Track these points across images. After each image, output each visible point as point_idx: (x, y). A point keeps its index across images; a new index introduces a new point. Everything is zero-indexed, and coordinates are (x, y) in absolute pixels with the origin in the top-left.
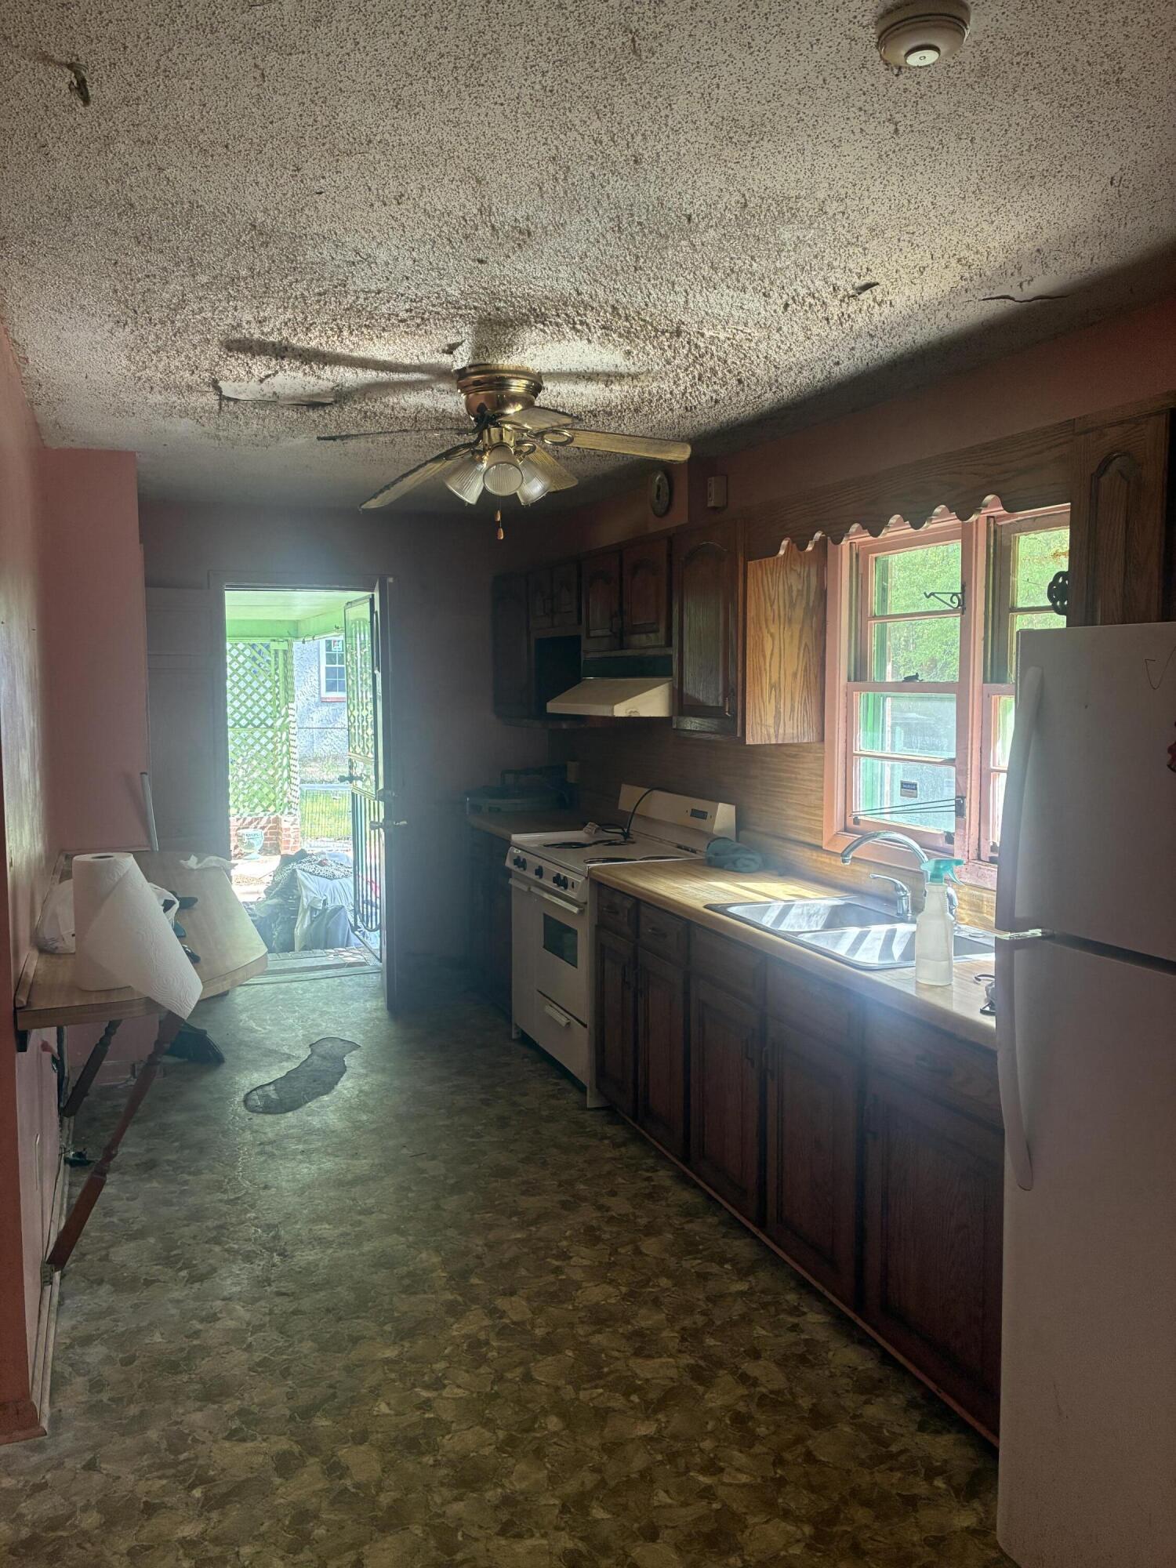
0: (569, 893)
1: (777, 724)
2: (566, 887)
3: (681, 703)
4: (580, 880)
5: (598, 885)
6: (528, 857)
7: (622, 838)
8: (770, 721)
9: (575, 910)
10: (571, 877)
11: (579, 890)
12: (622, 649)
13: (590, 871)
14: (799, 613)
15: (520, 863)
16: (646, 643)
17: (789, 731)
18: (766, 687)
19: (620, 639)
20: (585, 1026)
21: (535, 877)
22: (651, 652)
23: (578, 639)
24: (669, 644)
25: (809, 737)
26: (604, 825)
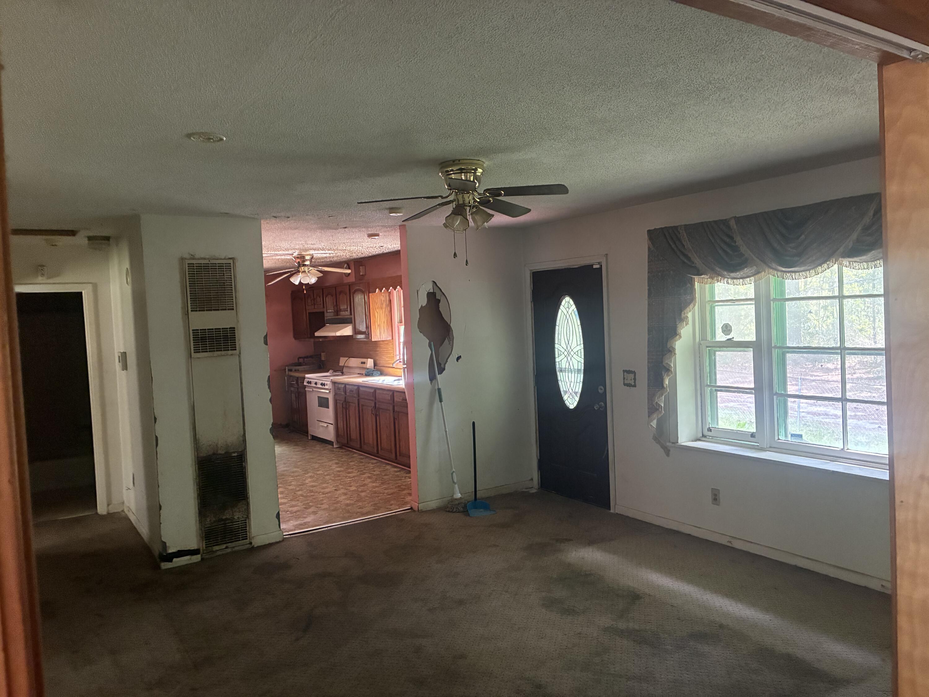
0: (326, 387)
1: (380, 335)
2: (324, 386)
3: (356, 331)
4: (328, 383)
5: (334, 383)
6: (312, 380)
7: (341, 374)
8: (378, 334)
9: (328, 391)
10: (326, 383)
11: (329, 385)
12: (337, 316)
13: (331, 380)
14: (384, 306)
15: (309, 382)
16: (345, 314)
17: (384, 337)
18: (377, 326)
19: (337, 312)
20: (332, 424)
21: (315, 385)
22: (346, 317)
23: (323, 312)
24: (351, 314)
25: (390, 338)
26: (335, 371)
